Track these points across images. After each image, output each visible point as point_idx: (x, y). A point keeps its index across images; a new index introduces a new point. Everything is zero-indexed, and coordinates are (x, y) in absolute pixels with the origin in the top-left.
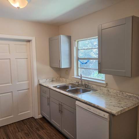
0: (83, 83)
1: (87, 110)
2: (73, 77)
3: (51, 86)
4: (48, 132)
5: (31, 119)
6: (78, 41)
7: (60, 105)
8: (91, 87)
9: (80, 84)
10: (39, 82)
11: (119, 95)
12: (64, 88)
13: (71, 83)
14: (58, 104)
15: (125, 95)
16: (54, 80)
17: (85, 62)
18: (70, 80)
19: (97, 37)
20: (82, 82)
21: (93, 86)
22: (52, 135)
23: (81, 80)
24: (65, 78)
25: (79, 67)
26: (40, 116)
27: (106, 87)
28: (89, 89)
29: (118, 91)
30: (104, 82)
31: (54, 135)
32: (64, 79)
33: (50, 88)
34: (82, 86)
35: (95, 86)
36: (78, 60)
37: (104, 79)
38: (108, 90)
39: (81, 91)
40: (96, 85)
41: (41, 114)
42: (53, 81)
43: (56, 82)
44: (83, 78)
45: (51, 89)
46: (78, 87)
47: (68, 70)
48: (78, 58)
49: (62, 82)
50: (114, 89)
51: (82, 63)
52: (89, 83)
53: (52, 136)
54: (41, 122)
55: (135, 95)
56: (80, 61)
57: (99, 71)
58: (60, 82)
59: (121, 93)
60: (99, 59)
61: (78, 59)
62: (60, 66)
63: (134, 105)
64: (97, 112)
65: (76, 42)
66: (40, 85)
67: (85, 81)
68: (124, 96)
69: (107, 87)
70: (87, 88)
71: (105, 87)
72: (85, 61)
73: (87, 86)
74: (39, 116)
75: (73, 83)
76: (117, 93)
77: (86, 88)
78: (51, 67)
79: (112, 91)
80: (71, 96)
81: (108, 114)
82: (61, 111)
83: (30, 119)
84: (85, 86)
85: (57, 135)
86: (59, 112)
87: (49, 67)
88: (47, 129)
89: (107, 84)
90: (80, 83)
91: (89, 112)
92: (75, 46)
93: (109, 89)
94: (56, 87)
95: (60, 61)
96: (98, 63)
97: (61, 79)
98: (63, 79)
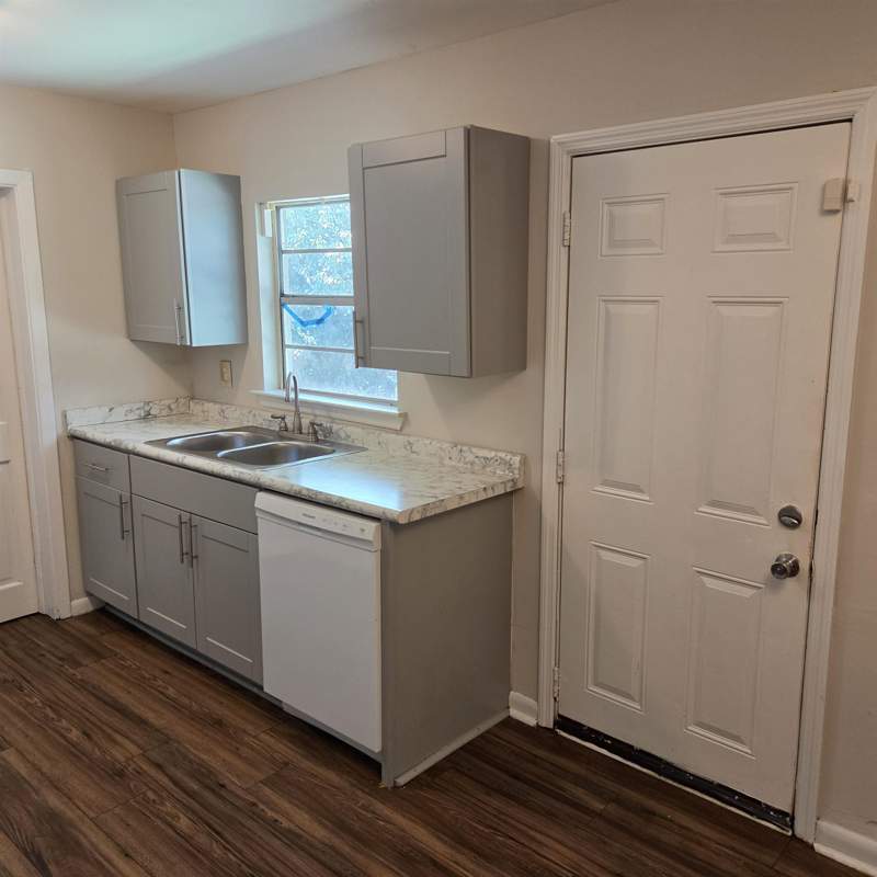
0: (305, 422)
1: (300, 524)
2: (258, 395)
3: (137, 438)
4: (129, 667)
5: (26, 621)
6: (278, 208)
7: (187, 526)
8: (343, 435)
9: (290, 426)
10: (65, 423)
11: (447, 461)
12: (210, 446)
13: (246, 424)
14: (177, 523)
15: (470, 457)
16: (152, 412)
17: (318, 316)
18: (245, 411)
19: (348, 195)
20: (297, 414)
21: (349, 429)
22: (147, 676)
23: (293, 408)
24: (215, 402)
25: (288, 341)
26: (82, 605)
27: (404, 432)
28: (332, 444)
29: (445, 446)
30: (394, 411)
31: (157, 673)
32: (212, 408)
33: (130, 447)
34: (301, 433)
35: (359, 430)
36: (282, 305)
37: (395, 397)
38: (410, 443)
39: (293, 455)
40: (363, 425)
41: (89, 595)
42: (147, 417)
43: (170, 422)
44: (301, 397)
45: (138, 455)
46: (282, 438)
47: (230, 359)
48: (282, 295)
49: (197, 424)
50: (433, 440)
51: (302, 323)
52: (333, 420)
53: (149, 679)
54: (91, 630)
55: (503, 455)
56: (291, 313)
57: (361, 354)
58: (188, 422)
59: (455, 453)
60: (355, 300)
61: (282, 300)
62: (183, 337)
63: (485, 489)
64: (336, 524)
65: (267, 213)
66: (73, 437)
67: (317, 412)
68: (466, 463)
69: (406, 430)
70: (324, 442)
71: (398, 432)
72: (318, 311)
73: (325, 436)
74: (75, 602)
75: (258, 422)
76: (443, 454)
77: (317, 441)
78: (132, 341)
79: (425, 445)
80: (233, 475)
81: (374, 525)
82: (190, 556)
83: (22, 621)
84: (315, 433)
85: (176, 673)
86: (182, 561)
87: (123, 343)
88: (123, 653)
89: (404, 416)
90: (290, 421)
91: (306, 529)
92: (263, 233)
93: (412, 439)
94: (163, 443)
95: (180, 308)
96: (356, 322)
97: (195, 408)
98: (208, 406)
